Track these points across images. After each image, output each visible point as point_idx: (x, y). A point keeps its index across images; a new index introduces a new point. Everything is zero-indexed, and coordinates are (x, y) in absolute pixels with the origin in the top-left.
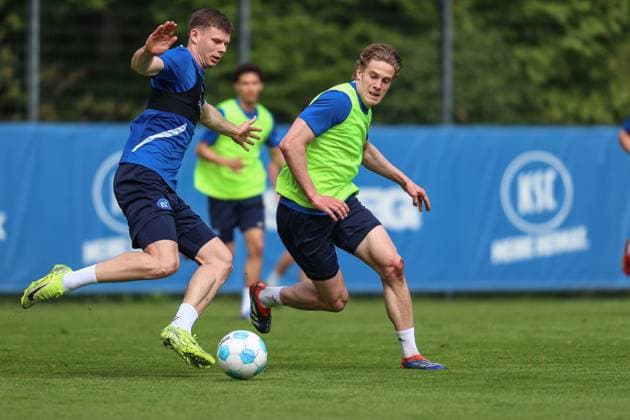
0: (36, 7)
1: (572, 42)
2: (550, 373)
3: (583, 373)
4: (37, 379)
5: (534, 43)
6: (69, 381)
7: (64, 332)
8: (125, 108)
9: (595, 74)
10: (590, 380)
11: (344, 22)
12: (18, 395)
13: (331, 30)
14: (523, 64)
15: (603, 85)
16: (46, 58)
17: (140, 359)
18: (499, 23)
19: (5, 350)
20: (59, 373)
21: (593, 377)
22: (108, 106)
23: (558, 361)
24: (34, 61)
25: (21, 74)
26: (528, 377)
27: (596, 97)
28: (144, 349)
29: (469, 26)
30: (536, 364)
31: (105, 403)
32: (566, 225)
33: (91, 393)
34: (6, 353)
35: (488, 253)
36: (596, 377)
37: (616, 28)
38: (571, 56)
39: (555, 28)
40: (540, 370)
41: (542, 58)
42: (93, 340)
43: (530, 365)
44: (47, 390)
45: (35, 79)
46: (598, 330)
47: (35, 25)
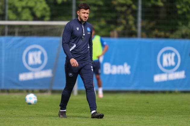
0: (140, 2)
4: (139, 117)
6: (149, 117)
7: (147, 103)
8: (168, 34)
12: (133, 122)
16: (143, 18)
19: (130, 108)
20: (146, 115)
22: (162, 34)
24: (140, 19)
25: (136, 23)
28: (172, 108)
31: (159, 124)
33: (155, 121)
34: (130, 109)
42: (157, 105)
44: (142, 120)
45: (140, 25)
47: (140, 8)
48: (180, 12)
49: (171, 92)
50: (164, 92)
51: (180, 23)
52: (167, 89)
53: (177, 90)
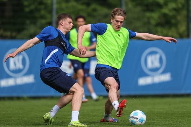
1: (165, 10)
2: (159, 122)
3: (169, 123)
5: (152, 11)
8: (14, 34)
9: (173, 21)
10: (172, 125)
11: (88, 4)
13: (83, 7)
14: (149, 18)
15: (176, 25)
17: (19, 119)
18: (140, 4)
21: (173, 124)
22: (8, 34)
23: (161, 119)
26: (151, 124)
27: (173, 29)
28: (21, 115)
29: (130, 5)
30: (153, 119)
32: (164, 72)
35: (137, 82)
36: (174, 124)
37: (180, 6)
38: (165, 15)
39: (159, 6)
40: (155, 121)
41: (155, 16)
42: (4, 112)
43: (151, 120)
46: (175, 108)
48: (27, 10)
49: (18, 98)
50: (11, 98)
51: (28, 22)
52: (15, 95)
53: (25, 95)
